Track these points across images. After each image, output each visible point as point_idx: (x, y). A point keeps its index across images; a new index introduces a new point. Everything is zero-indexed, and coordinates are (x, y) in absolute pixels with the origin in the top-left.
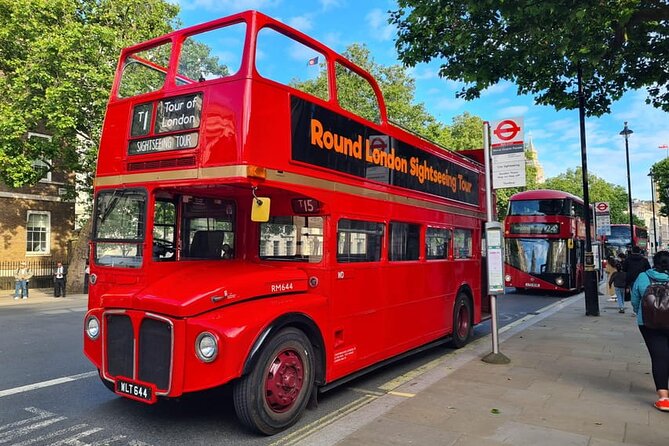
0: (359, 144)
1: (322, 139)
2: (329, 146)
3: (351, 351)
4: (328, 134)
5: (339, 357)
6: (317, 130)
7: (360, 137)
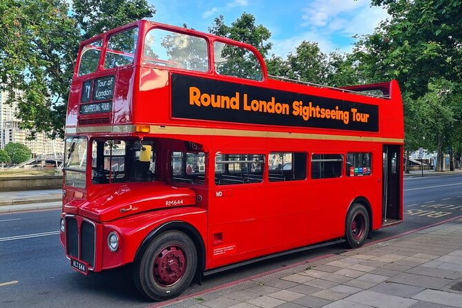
0: (237, 99)
1: (200, 100)
2: (206, 104)
3: (230, 248)
4: (205, 95)
5: (218, 252)
6: (195, 94)
7: (237, 94)
